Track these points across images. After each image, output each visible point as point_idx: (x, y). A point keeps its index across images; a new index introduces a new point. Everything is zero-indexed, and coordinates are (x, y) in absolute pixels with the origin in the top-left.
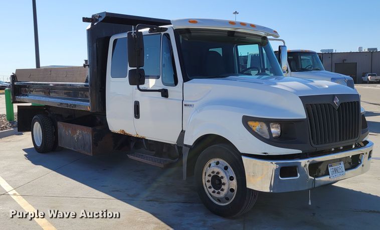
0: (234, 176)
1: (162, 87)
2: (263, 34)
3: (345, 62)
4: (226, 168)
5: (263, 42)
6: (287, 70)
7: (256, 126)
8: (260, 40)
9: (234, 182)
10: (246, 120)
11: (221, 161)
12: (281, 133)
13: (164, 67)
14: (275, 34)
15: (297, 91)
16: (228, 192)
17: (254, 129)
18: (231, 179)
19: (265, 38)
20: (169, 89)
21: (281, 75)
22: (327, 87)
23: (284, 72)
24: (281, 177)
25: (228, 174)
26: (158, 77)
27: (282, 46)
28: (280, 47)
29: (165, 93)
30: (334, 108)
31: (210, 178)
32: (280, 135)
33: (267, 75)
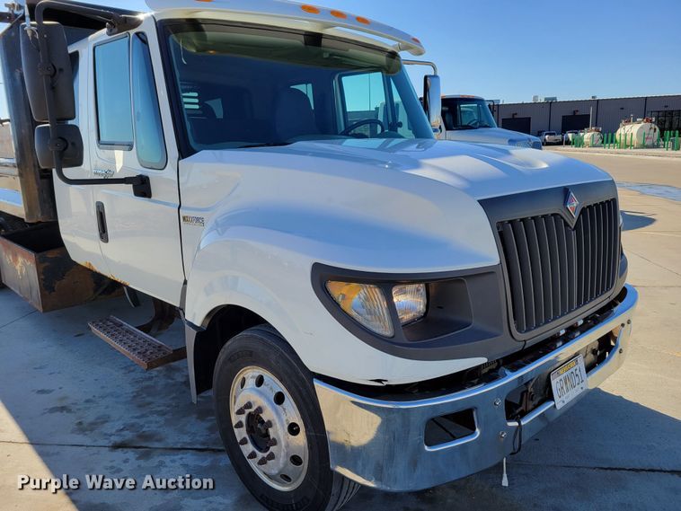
0: (300, 423)
1: (136, 170)
2: (389, 44)
3: (516, 117)
4: (279, 399)
5: (389, 66)
6: (440, 128)
7: (354, 297)
8: (382, 58)
9: (301, 440)
10: (323, 278)
11: (268, 376)
12: (427, 306)
13: (138, 120)
14: (414, 45)
15: (472, 185)
16: (286, 465)
17: (346, 306)
18: (293, 429)
19: (393, 55)
20: (152, 175)
21: (429, 137)
22: (545, 166)
23: (435, 130)
24: (429, 445)
25: (284, 418)
26: (130, 147)
27: (431, 76)
28: (426, 78)
29: (142, 187)
30: (566, 225)
31: (243, 418)
32: (426, 313)
33: (401, 137)
